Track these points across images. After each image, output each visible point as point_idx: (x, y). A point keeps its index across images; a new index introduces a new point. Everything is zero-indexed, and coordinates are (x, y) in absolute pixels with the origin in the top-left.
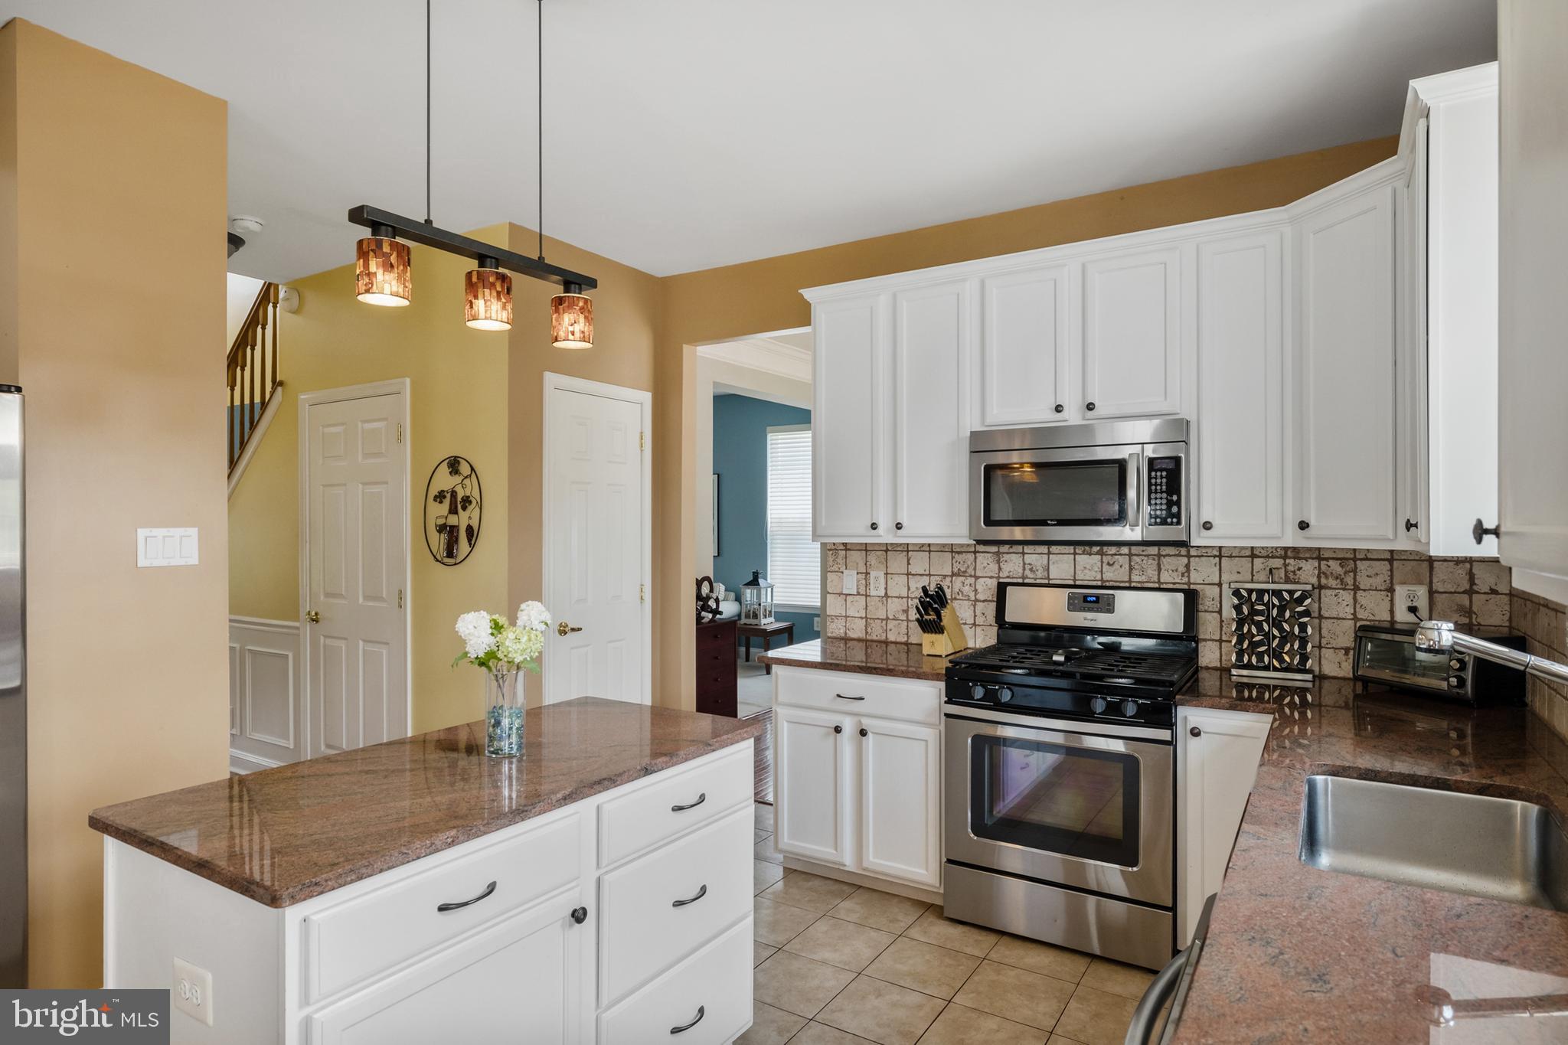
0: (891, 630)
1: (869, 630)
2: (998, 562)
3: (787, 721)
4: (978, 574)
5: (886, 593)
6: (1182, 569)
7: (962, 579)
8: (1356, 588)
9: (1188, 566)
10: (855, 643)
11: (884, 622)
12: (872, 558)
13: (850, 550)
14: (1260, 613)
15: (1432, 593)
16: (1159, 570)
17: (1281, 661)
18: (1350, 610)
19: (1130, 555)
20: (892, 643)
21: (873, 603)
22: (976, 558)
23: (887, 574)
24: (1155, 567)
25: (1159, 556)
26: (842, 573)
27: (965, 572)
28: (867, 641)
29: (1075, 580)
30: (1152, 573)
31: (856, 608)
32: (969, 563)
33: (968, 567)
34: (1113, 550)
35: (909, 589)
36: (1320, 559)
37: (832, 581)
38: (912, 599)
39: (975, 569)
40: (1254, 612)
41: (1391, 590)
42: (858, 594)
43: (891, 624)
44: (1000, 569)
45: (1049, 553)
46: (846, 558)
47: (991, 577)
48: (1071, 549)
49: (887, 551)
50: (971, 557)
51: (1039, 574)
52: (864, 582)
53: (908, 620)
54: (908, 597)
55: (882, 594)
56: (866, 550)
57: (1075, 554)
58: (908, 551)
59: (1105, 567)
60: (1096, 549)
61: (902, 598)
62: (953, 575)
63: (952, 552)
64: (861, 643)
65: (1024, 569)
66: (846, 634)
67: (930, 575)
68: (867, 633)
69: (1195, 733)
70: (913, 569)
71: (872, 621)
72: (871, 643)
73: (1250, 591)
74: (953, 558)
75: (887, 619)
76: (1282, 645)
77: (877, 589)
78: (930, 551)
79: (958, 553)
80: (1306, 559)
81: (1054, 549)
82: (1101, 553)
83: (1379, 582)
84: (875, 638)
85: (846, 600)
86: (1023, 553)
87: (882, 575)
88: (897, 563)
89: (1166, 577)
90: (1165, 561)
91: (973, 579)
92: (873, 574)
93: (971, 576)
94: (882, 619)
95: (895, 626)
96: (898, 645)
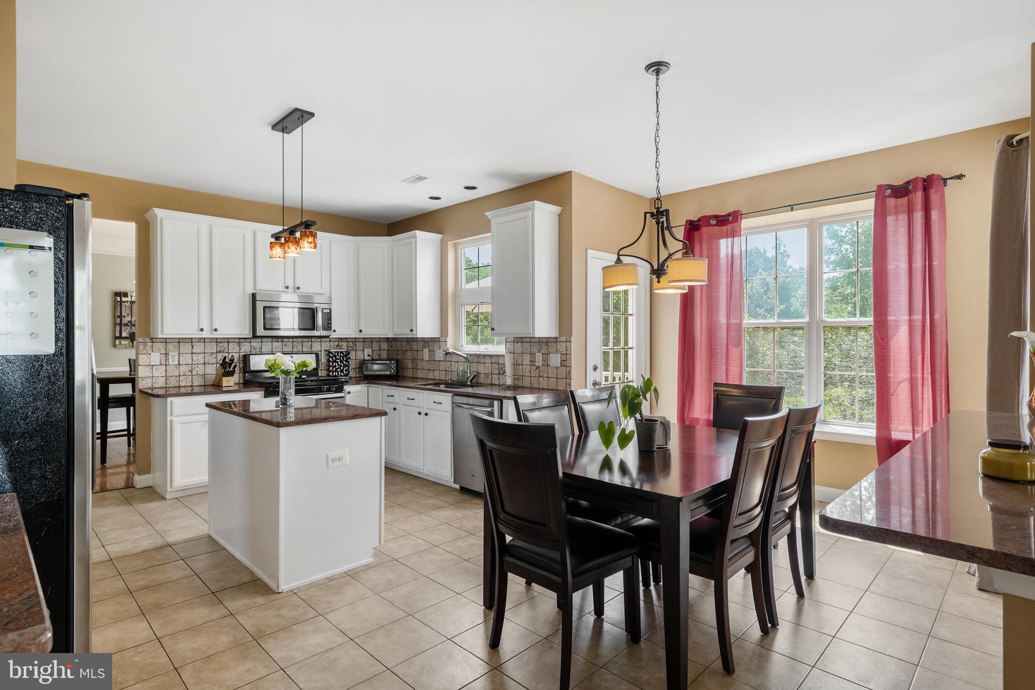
0: (182, 381)
1: (168, 382)
2: (239, 346)
3: (180, 424)
4: (230, 351)
5: (179, 363)
6: (310, 346)
7: (222, 354)
8: (356, 350)
9: (311, 345)
10: (159, 390)
11: (178, 377)
12: (170, 346)
13: (154, 342)
14: (338, 359)
15: (372, 350)
16: (302, 347)
17: (344, 373)
18: (354, 357)
19: (293, 342)
20: (182, 387)
21: (170, 369)
22: (229, 345)
23: (179, 354)
24: (301, 346)
25: (302, 342)
26: (150, 354)
27: (223, 351)
28: (166, 388)
29: (272, 352)
30: (300, 348)
31: (160, 372)
32: (225, 347)
33: (225, 349)
34: (287, 340)
35: (193, 360)
36: (347, 342)
37: (142, 359)
38: (194, 365)
39: (228, 349)
40: (336, 359)
41: (364, 350)
42: (161, 364)
43: (182, 378)
44: (240, 349)
45: (262, 342)
46: (152, 346)
47: (236, 353)
48: (270, 340)
49: (179, 342)
50: (226, 344)
51: (258, 350)
52: (164, 358)
53: (192, 375)
54: (192, 364)
55: (176, 363)
56: (166, 342)
57: (272, 342)
58: (192, 342)
59: (284, 346)
60: (280, 340)
61: (189, 365)
62: (217, 352)
63: (217, 342)
64: (163, 390)
65: (251, 348)
66: (152, 386)
67: (204, 353)
68: (166, 384)
69: (349, 393)
70: (194, 351)
71: (170, 377)
72: (169, 389)
73: (335, 352)
74: (217, 345)
75: (180, 375)
76: (343, 368)
77: (173, 360)
78: (204, 342)
79: (220, 342)
80: (344, 342)
81: (264, 340)
82: (282, 341)
83: (361, 348)
84: (172, 385)
85: (152, 368)
86: (251, 342)
87: (176, 354)
88: (185, 348)
89: (305, 349)
90: (304, 344)
91: (227, 354)
92: (171, 354)
93: (226, 352)
94: (176, 376)
95: (184, 379)
96: (186, 388)
